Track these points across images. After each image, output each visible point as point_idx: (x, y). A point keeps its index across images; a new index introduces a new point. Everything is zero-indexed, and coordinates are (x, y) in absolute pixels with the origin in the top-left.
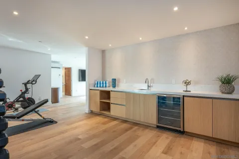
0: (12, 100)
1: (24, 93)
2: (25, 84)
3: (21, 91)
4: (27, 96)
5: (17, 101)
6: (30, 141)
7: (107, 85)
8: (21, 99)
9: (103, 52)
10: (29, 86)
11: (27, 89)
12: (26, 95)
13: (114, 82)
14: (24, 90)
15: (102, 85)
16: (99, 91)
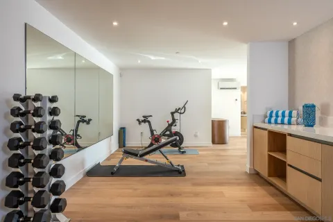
0: (159, 133)
1: (170, 125)
2: (172, 113)
3: (168, 122)
4: (174, 129)
5: (164, 134)
6: (131, 191)
7: (293, 120)
8: (168, 133)
9: (292, 43)
10: (177, 116)
11: (174, 121)
12: (173, 127)
13: (309, 114)
14: (171, 121)
15: (279, 120)
16: (267, 132)
